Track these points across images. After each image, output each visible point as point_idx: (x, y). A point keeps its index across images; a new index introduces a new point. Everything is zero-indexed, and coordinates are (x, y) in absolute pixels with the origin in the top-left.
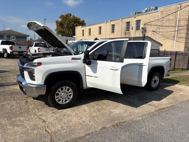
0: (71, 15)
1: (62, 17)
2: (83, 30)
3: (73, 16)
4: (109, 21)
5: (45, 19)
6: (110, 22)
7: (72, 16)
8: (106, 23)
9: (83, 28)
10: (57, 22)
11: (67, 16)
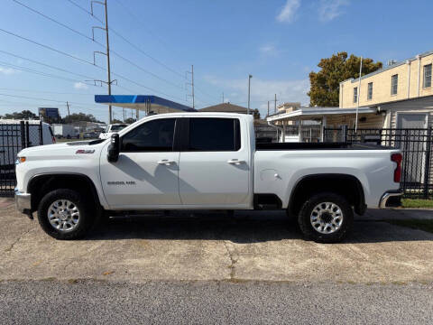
0: (345, 56)
1: (324, 64)
2: (356, 89)
3: (352, 56)
4: (417, 57)
5: (250, 77)
6: (420, 59)
7: (349, 58)
8: (410, 64)
9: (356, 84)
10: (312, 76)
11: (335, 58)
